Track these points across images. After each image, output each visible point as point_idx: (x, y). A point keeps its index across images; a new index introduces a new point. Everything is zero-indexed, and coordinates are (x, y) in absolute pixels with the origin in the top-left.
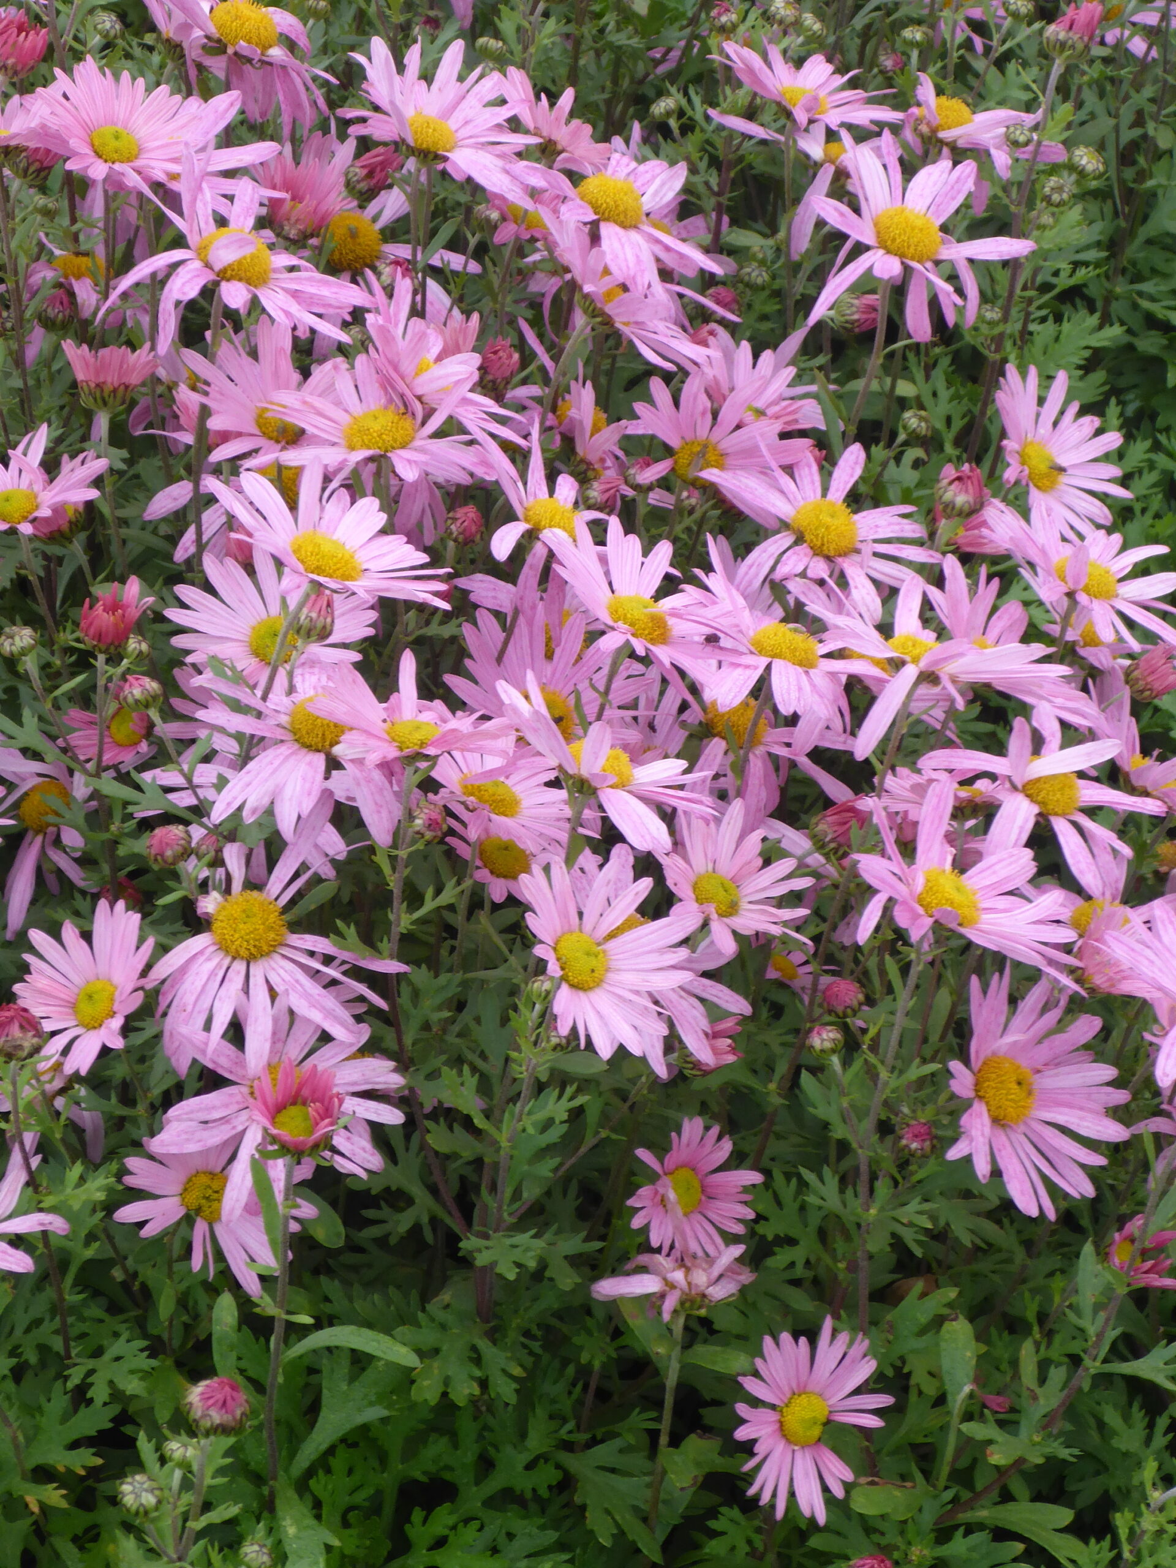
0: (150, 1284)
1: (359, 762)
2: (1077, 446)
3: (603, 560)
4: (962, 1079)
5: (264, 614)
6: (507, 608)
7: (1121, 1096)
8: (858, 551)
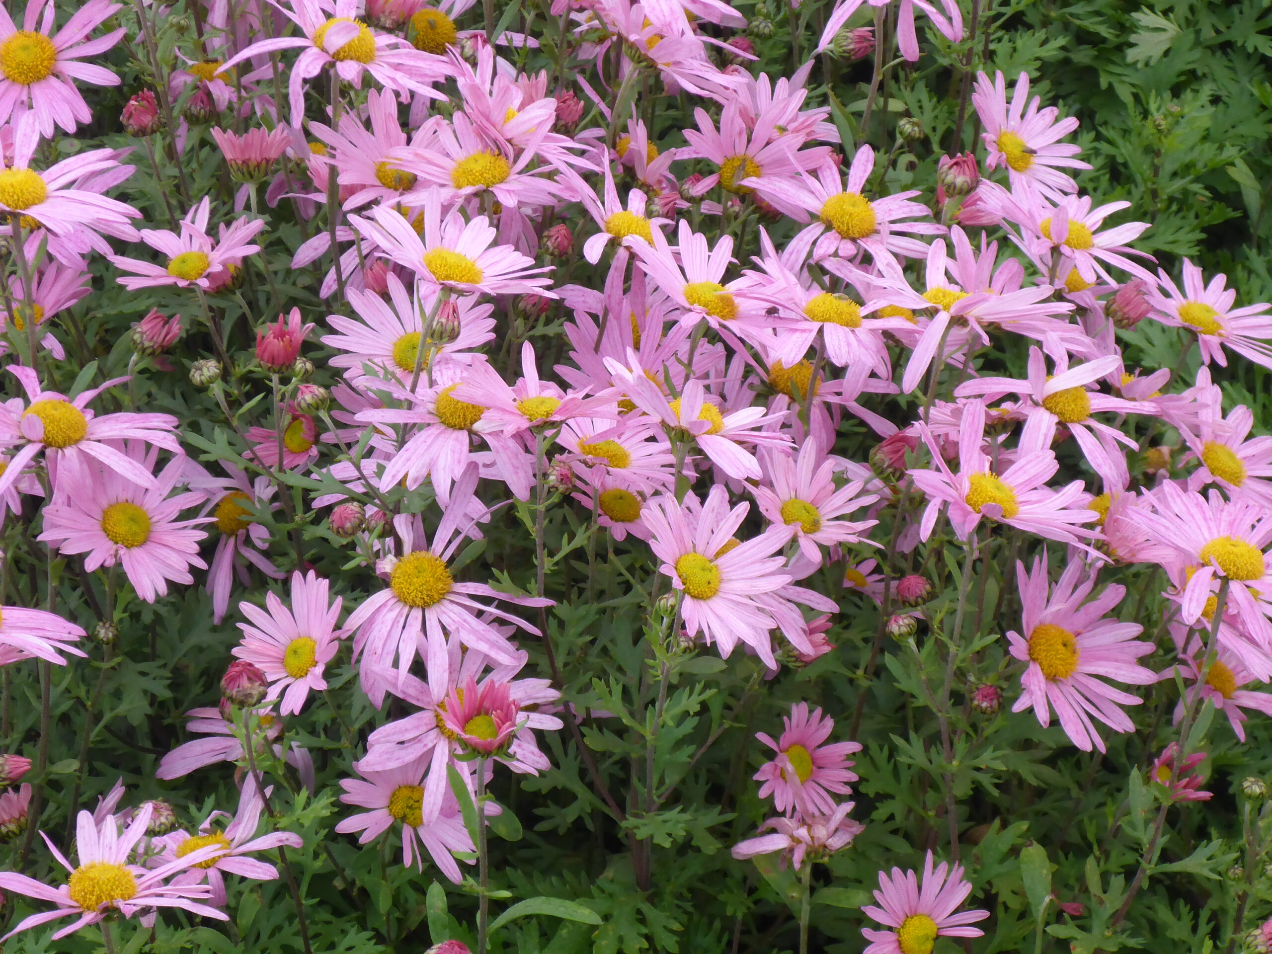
0: (367, 887)
1: (498, 434)
2: (1042, 132)
3: (677, 256)
4: (1018, 646)
5: (402, 332)
6: (598, 310)
7: (1147, 648)
8: (877, 232)
